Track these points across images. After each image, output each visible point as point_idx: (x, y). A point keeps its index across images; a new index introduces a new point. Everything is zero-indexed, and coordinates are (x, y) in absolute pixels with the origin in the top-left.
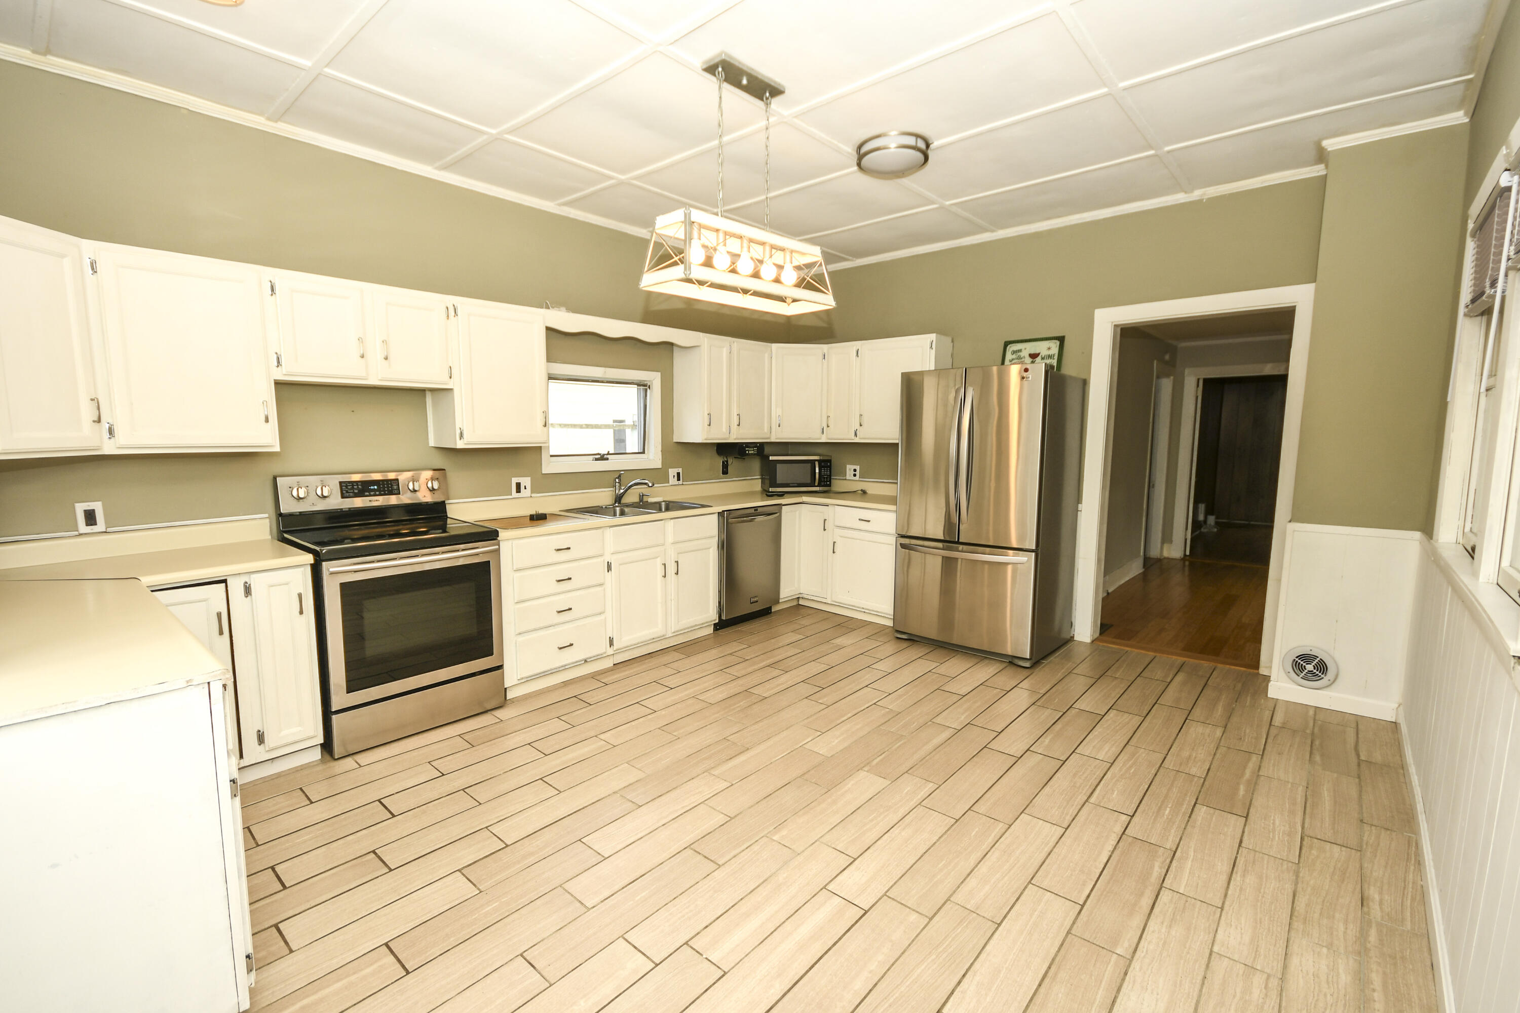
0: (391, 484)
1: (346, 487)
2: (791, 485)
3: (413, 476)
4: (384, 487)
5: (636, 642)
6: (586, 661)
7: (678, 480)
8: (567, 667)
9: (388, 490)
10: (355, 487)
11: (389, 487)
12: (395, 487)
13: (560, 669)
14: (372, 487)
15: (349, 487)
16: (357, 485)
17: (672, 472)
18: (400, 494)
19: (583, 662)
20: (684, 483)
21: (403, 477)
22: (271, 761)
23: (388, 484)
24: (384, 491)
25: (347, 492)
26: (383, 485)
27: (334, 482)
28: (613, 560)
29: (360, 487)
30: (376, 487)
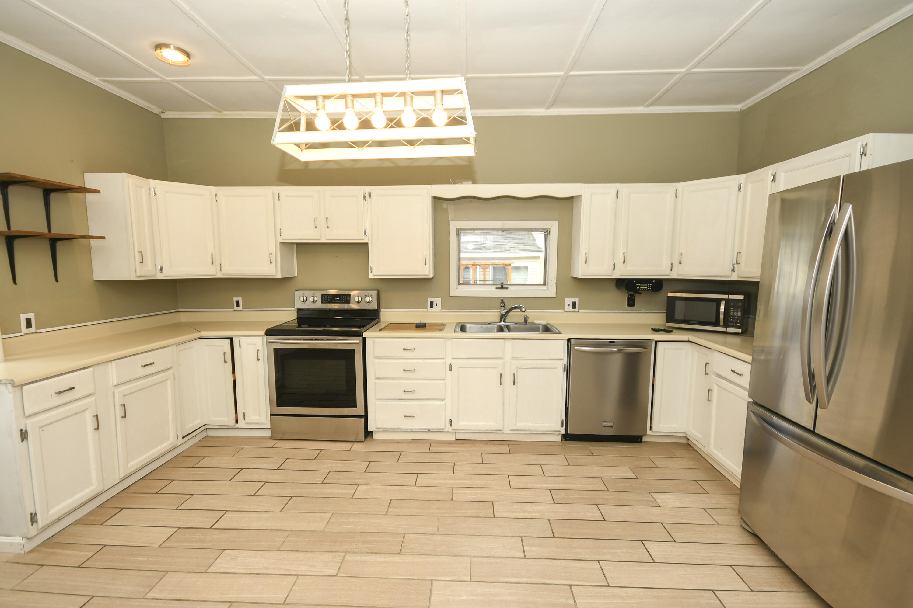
0: (346, 297)
1: (325, 297)
2: (691, 322)
3: (358, 294)
4: (343, 299)
5: (473, 428)
6: (429, 430)
7: (573, 308)
8: (413, 430)
9: (344, 300)
10: (329, 298)
11: (345, 299)
12: (348, 299)
13: (408, 431)
14: (337, 298)
15: (326, 298)
16: (330, 297)
17: (568, 301)
18: (350, 303)
19: (427, 430)
20: (579, 311)
21: (353, 293)
22: (250, 429)
23: (345, 297)
24: (342, 301)
25: (325, 300)
26: (343, 297)
27: (319, 295)
28: (455, 363)
29: (331, 298)
30: (339, 298)
